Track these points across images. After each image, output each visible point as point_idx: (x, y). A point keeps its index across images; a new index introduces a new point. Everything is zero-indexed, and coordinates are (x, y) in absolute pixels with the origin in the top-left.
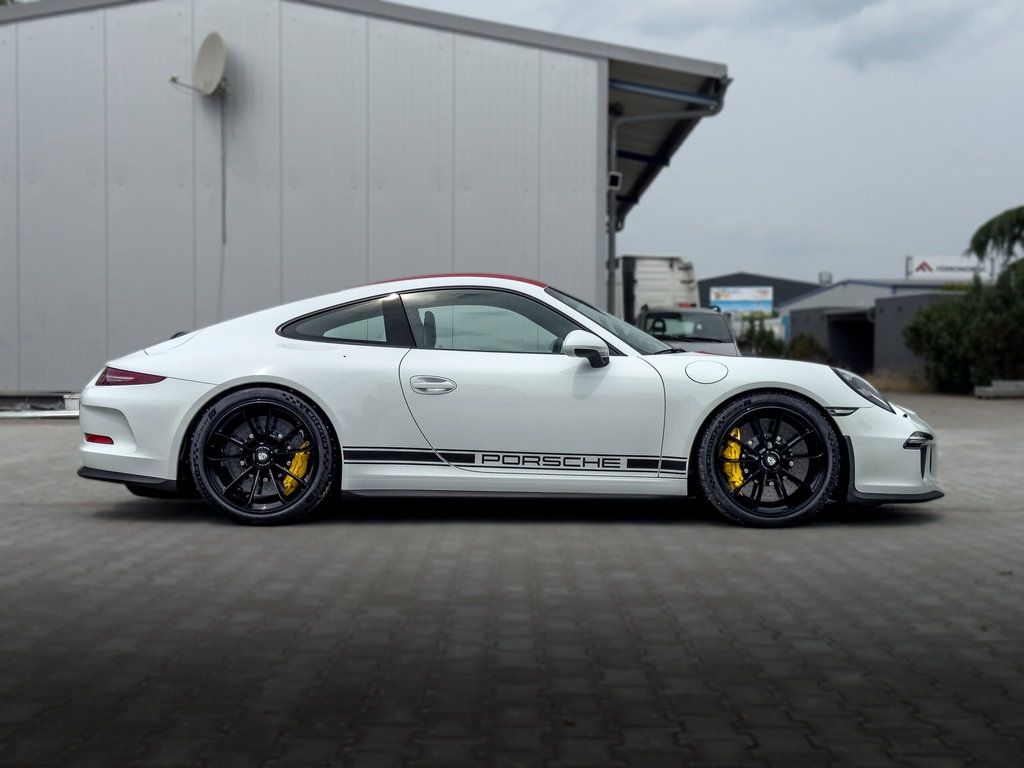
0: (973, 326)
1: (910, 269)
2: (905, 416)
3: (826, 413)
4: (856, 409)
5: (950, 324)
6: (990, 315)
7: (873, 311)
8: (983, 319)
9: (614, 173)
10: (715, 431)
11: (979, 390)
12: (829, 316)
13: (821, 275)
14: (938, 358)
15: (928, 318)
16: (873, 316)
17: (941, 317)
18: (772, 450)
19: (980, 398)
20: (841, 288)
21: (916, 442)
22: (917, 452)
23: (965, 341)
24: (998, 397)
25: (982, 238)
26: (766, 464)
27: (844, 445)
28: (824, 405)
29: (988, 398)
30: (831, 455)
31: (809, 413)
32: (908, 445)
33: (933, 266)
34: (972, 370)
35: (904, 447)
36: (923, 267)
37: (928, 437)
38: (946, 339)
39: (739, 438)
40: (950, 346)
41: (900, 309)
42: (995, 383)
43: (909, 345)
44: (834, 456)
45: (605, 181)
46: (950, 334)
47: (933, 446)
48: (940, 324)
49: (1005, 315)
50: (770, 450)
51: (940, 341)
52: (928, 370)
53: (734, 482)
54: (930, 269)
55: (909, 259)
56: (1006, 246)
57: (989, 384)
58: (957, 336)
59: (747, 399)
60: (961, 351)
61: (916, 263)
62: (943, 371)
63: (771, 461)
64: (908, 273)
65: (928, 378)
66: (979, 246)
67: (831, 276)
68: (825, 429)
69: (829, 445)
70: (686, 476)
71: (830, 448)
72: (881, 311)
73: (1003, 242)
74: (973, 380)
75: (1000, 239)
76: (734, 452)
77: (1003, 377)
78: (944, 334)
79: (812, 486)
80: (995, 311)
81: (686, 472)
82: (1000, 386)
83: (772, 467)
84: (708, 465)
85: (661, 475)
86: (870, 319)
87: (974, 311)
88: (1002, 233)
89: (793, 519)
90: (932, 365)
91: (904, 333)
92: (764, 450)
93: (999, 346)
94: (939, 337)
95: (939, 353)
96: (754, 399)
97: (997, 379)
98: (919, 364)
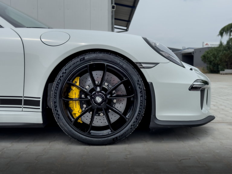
0: (220, 54)
1: (204, 45)
2: (191, 69)
3: (136, 67)
4: (157, 64)
5: (214, 55)
6: (225, 52)
7: (193, 52)
8: (223, 53)
9: (114, 5)
10: (60, 79)
11: (221, 72)
12: (182, 54)
13: (183, 47)
14: (210, 64)
15: (208, 53)
16: (193, 54)
17: (211, 53)
18: (100, 92)
19: (221, 74)
20: (187, 49)
21: (197, 86)
22: (198, 93)
23: (218, 59)
24: (226, 74)
25: (222, 31)
26: (96, 102)
27: (148, 89)
28: (134, 61)
29: (224, 74)
30: (139, 95)
31: (124, 66)
32: (192, 88)
33: (209, 44)
34: (219, 67)
35: (190, 90)
36: (207, 44)
37: (206, 83)
38: (212, 58)
39: (78, 84)
40: (213, 60)
41: (200, 51)
42: (225, 70)
43: (202, 60)
44: (142, 96)
45: (111, 7)
46: (214, 57)
47: (209, 88)
48: (211, 54)
49: (228, 52)
50: (98, 92)
51: (211, 59)
52: (207, 67)
53: (75, 114)
54: (208, 45)
55: (203, 43)
56: (229, 34)
57: (224, 70)
58: (215, 58)
59: (82, 57)
60: (216, 61)
61: (205, 44)
62: (211, 67)
63: (99, 99)
64: (203, 46)
65: (207, 69)
66: (221, 34)
67: (185, 47)
68: (136, 77)
69: (138, 89)
70: (41, 110)
71: (139, 90)
72: (196, 52)
73: (228, 33)
74: (219, 69)
75: (227, 32)
76: (75, 93)
77: (228, 68)
78: (212, 57)
79: (127, 116)
80: (226, 50)
81: (41, 107)
82: (227, 71)
83: (99, 104)
84: (55, 102)
85: (24, 109)
86: (192, 54)
87: (220, 51)
88: (228, 30)
89: (113, 139)
90: (208, 66)
91: (201, 57)
92: (94, 92)
93: (227, 60)
94: (211, 58)
95: (210, 62)
96: (87, 57)
97: (226, 69)
98: (205, 65)
